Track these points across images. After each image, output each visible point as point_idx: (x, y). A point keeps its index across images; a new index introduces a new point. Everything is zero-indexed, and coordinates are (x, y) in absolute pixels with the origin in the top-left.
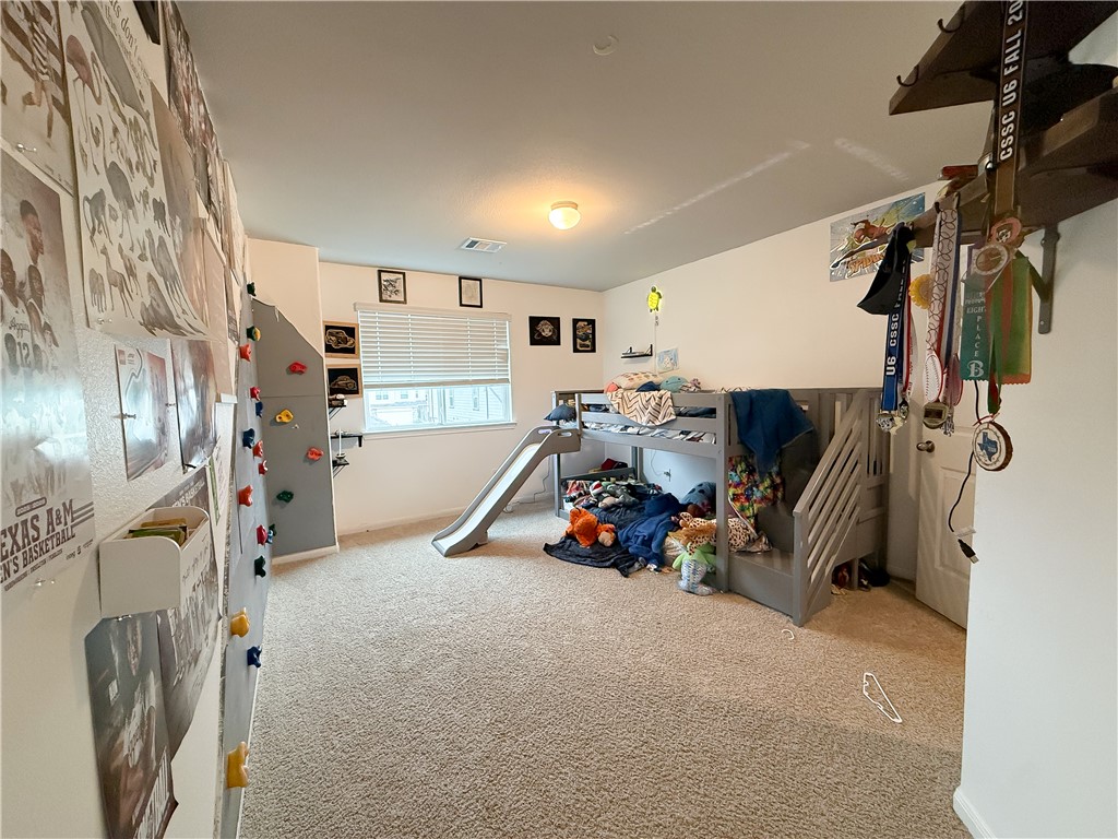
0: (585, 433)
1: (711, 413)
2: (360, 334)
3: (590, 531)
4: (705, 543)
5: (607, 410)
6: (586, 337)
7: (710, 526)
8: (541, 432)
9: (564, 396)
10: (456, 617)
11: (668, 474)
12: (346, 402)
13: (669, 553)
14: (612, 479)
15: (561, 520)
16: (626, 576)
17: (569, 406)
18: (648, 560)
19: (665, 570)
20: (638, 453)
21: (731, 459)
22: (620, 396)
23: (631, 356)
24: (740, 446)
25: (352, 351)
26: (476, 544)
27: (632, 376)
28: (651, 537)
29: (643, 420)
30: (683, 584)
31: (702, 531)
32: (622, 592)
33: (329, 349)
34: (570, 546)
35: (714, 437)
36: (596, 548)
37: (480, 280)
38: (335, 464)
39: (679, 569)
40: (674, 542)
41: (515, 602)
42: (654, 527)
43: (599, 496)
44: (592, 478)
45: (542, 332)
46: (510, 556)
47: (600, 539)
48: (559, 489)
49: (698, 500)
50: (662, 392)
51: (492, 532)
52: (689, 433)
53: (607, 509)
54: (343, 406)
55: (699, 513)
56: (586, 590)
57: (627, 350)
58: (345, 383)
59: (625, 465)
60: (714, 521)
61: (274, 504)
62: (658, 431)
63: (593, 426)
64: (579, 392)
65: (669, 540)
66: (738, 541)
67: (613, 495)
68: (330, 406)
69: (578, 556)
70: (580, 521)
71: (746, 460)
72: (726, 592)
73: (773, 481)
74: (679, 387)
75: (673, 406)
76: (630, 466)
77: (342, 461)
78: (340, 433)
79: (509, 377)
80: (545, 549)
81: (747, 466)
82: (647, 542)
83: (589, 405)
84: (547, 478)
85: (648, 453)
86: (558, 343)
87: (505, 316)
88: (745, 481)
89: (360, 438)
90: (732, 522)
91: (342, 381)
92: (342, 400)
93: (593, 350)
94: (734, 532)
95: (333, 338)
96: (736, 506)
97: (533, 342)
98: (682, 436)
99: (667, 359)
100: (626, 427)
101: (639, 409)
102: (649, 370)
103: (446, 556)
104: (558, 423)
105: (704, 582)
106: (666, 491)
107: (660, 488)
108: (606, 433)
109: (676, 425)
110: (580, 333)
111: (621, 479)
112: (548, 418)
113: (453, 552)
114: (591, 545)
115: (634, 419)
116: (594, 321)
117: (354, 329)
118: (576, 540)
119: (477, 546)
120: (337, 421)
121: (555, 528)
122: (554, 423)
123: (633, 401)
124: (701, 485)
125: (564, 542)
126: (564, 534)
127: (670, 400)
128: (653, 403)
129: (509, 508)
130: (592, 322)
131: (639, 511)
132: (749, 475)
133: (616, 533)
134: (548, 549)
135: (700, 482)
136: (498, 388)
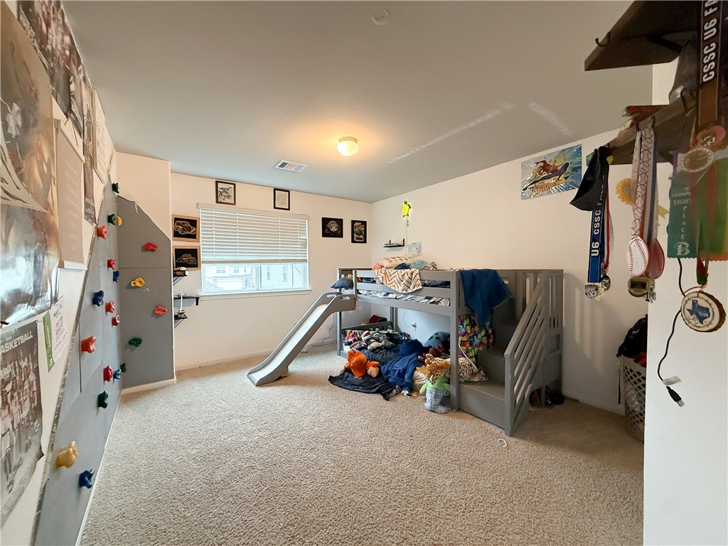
0: (359, 298)
1: (446, 284)
2: (201, 225)
3: (362, 366)
4: (442, 375)
5: (374, 282)
6: (360, 233)
7: (446, 363)
8: (328, 296)
9: (345, 272)
10: (261, 434)
11: (415, 326)
12: (187, 273)
13: (417, 382)
14: (377, 329)
15: (342, 358)
16: (387, 400)
17: (348, 279)
18: (402, 388)
19: (414, 395)
20: (394, 311)
21: (460, 317)
22: (384, 272)
23: (390, 246)
24: (466, 307)
25: (194, 236)
26: (279, 377)
27: (391, 259)
28: (405, 371)
29: (400, 289)
30: (428, 405)
31: (441, 367)
32: (384, 412)
33: (176, 234)
34: (347, 377)
35: (448, 301)
36: (366, 379)
37: (289, 192)
38: (177, 317)
39: (424, 394)
40: (421, 375)
41: (307, 421)
42: (406, 363)
43: (368, 340)
44: (363, 329)
45: (331, 228)
46: (304, 385)
47: (369, 372)
48: (340, 337)
49: (435, 344)
50: (413, 270)
51: (292, 367)
52: (432, 298)
53: (374, 350)
54: (185, 275)
55: (437, 354)
56: (358, 411)
57: (387, 242)
58: (188, 259)
59: (385, 320)
60: (448, 360)
61: (125, 348)
62: (409, 296)
63: (365, 293)
64: (356, 269)
65: (416, 373)
66: (465, 374)
67: (378, 340)
68: (175, 275)
69: (353, 385)
70: (355, 359)
71: (470, 317)
72: (457, 411)
73: (487, 332)
74: (423, 267)
75: (421, 280)
76: (389, 320)
77: (183, 316)
78: (182, 295)
79: (307, 258)
80: (329, 380)
81: (470, 322)
82: (401, 375)
83: (362, 278)
84: (332, 328)
85: (401, 312)
86: (341, 236)
87: (305, 216)
88: (469, 331)
89: (197, 299)
90: (461, 360)
91: (186, 258)
92: (184, 271)
93: (365, 242)
94: (462, 367)
95: (180, 227)
96: (463, 349)
97: (325, 235)
98: (426, 300)
99: (414, 249)
100: (388, 294)
101: (397, 282)
102: (402, 255)
103: (257, 386)
104: (340, 290)
105: (442, 403)
106: (413, 337)
107: (409, 336)
108: (373, 297)
109: (422, 293)
110: (356, 230)
111: (383, 329)
112: (334, 287)
113: (263, 383)
114: (362, 377)
115: (393, 288)
116: (365, 222)
117: (196, 221)
118: (351, 373)
119: (280, 378)
120: (180, 287)
121: (337, 364)
122: (338, 290)
123: (393, 276)
124: (437, 334)
125: (343, 374)
126: (343, 368)
127: (418, 275)
128: (406, 277)
129: (304, 350)
130: (364, 223)
131: (395, 351)
132: (471, 327)
133: (380, 368)
134: (332, 379)
135: (436, 332)
136: (301, 265)
